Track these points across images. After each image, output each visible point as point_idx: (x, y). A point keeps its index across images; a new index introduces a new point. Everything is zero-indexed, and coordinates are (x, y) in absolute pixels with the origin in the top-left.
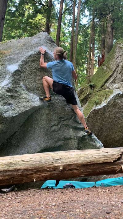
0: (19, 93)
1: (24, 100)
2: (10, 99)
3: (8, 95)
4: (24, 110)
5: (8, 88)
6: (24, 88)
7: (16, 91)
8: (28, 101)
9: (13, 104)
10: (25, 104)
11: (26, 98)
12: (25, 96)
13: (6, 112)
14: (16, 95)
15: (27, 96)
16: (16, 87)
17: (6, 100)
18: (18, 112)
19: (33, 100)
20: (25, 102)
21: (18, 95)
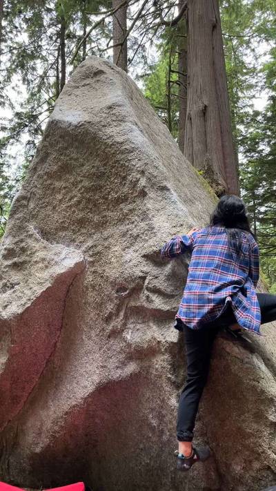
0: (29, 252)
1: (41, 265)
2: (12, 273)
3: (7, 266)
4: (39, 290)
5: (5, 249)
6: (38, 236)
7: (23, 250)
8: (47, 267)
9: (19, 284)
10: (40, 275)
11: (44, 260)
12: (40, 254)
13: (6, 306)
14: (23, 258)
15: (45, 253)
16: (22, 241)
17: (5, 279)
18: (29, 300)
19: (56, 258)
20: (42, 269)
21: (28, 259)
